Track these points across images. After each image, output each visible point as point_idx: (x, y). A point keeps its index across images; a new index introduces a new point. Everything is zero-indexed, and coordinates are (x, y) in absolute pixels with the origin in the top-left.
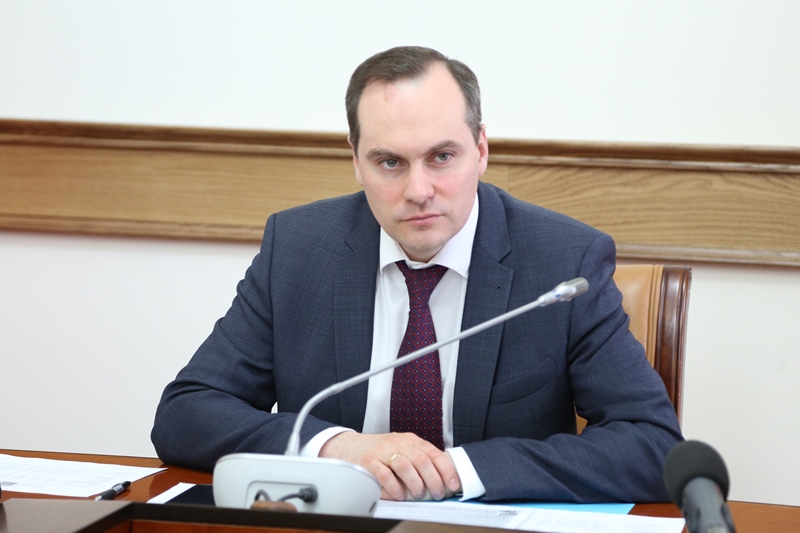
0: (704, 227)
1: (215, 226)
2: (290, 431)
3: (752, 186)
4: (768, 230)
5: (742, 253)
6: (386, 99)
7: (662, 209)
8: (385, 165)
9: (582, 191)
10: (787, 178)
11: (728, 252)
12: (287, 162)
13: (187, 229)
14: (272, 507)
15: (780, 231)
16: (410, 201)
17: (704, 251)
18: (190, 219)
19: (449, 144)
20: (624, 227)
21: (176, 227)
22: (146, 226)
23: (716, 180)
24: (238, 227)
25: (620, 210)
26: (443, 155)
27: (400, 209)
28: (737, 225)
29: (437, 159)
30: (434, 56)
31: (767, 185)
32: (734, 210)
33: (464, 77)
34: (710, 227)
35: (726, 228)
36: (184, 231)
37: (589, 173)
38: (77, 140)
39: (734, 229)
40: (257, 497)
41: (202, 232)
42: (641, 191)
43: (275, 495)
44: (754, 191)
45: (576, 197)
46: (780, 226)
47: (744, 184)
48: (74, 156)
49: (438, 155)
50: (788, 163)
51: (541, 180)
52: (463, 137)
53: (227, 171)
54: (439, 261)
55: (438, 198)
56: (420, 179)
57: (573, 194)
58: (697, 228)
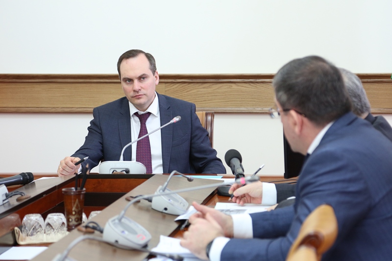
0: (230, 101)
1: (64, 108)
2: (120, 155)
3: (245, 87)
4: (251, 101)
5: (243, 109)
6: (127, 63)
7: (216, 96)
8: (128, 82)
9: (190, 91)
10: (256, 84)
11: (238, 109)
12: (88, 85)
13: (54, 109)
14: (119, 173)
15: (254, 101)
16: (134, 91)
17: (231, 109)
18: (55, 106)
19: (144, 75)
20: (204, 102)
21: (50, 109)
22: (39, 109)
23: (233, 85)
24: (72, 108)
25: (202, 96)
26: (144, 78)
27: (132, 94)
28: (241, 100)
29: (142, 79)
30: (141, 52)
31: (250, 86)
32: (240, 95)
33: (149, 57)
34: (232, 101)
35: (237, 101)
36: (53, 110)
37: (192, 84)
38: (14, 80)
39: (240, 101)
40: (113, 172)
41: (59, 110)
42: (209, 90)
43: (119, 171)
44: (246, 88)
45: (188, 93)
46: (255, 100)
47: (243, 86)
48: (13, 86)
49: (142, 78)
50: (256, 79)
51: (176, 88)
52: (149, 73)
53: (67, 89)
54: (148, 110)
55: (142, 90)
56: (137, 85)
57: (187, 92)
58: (228, 101)
